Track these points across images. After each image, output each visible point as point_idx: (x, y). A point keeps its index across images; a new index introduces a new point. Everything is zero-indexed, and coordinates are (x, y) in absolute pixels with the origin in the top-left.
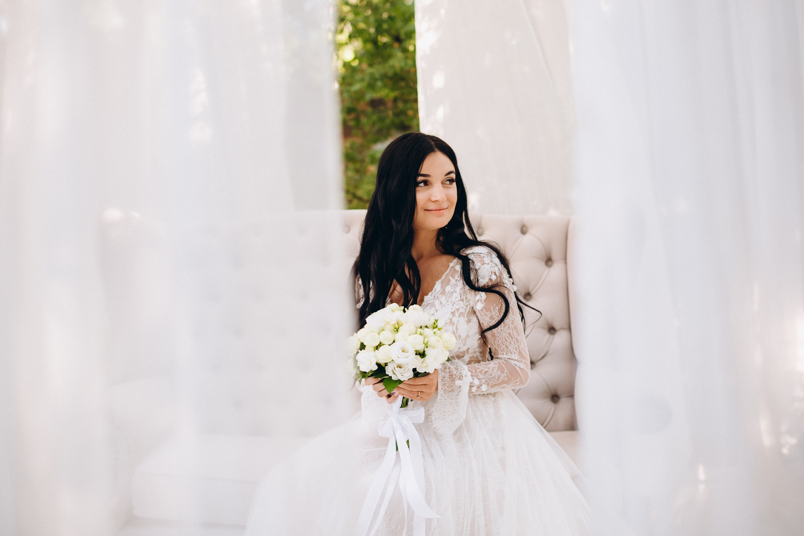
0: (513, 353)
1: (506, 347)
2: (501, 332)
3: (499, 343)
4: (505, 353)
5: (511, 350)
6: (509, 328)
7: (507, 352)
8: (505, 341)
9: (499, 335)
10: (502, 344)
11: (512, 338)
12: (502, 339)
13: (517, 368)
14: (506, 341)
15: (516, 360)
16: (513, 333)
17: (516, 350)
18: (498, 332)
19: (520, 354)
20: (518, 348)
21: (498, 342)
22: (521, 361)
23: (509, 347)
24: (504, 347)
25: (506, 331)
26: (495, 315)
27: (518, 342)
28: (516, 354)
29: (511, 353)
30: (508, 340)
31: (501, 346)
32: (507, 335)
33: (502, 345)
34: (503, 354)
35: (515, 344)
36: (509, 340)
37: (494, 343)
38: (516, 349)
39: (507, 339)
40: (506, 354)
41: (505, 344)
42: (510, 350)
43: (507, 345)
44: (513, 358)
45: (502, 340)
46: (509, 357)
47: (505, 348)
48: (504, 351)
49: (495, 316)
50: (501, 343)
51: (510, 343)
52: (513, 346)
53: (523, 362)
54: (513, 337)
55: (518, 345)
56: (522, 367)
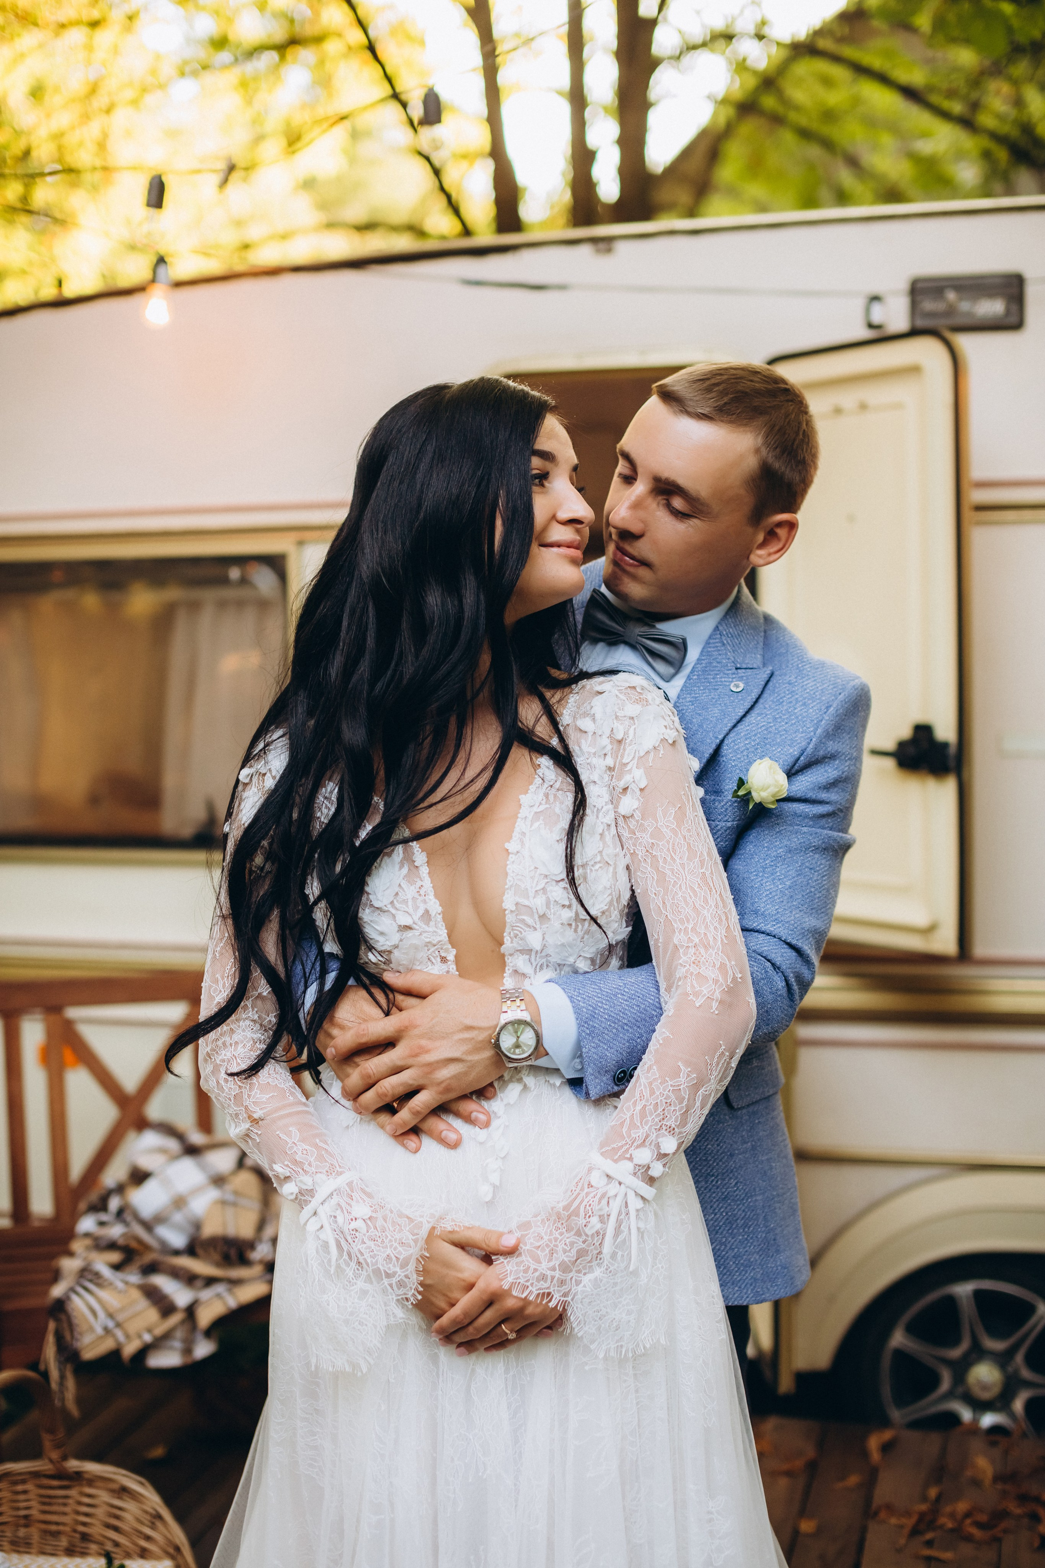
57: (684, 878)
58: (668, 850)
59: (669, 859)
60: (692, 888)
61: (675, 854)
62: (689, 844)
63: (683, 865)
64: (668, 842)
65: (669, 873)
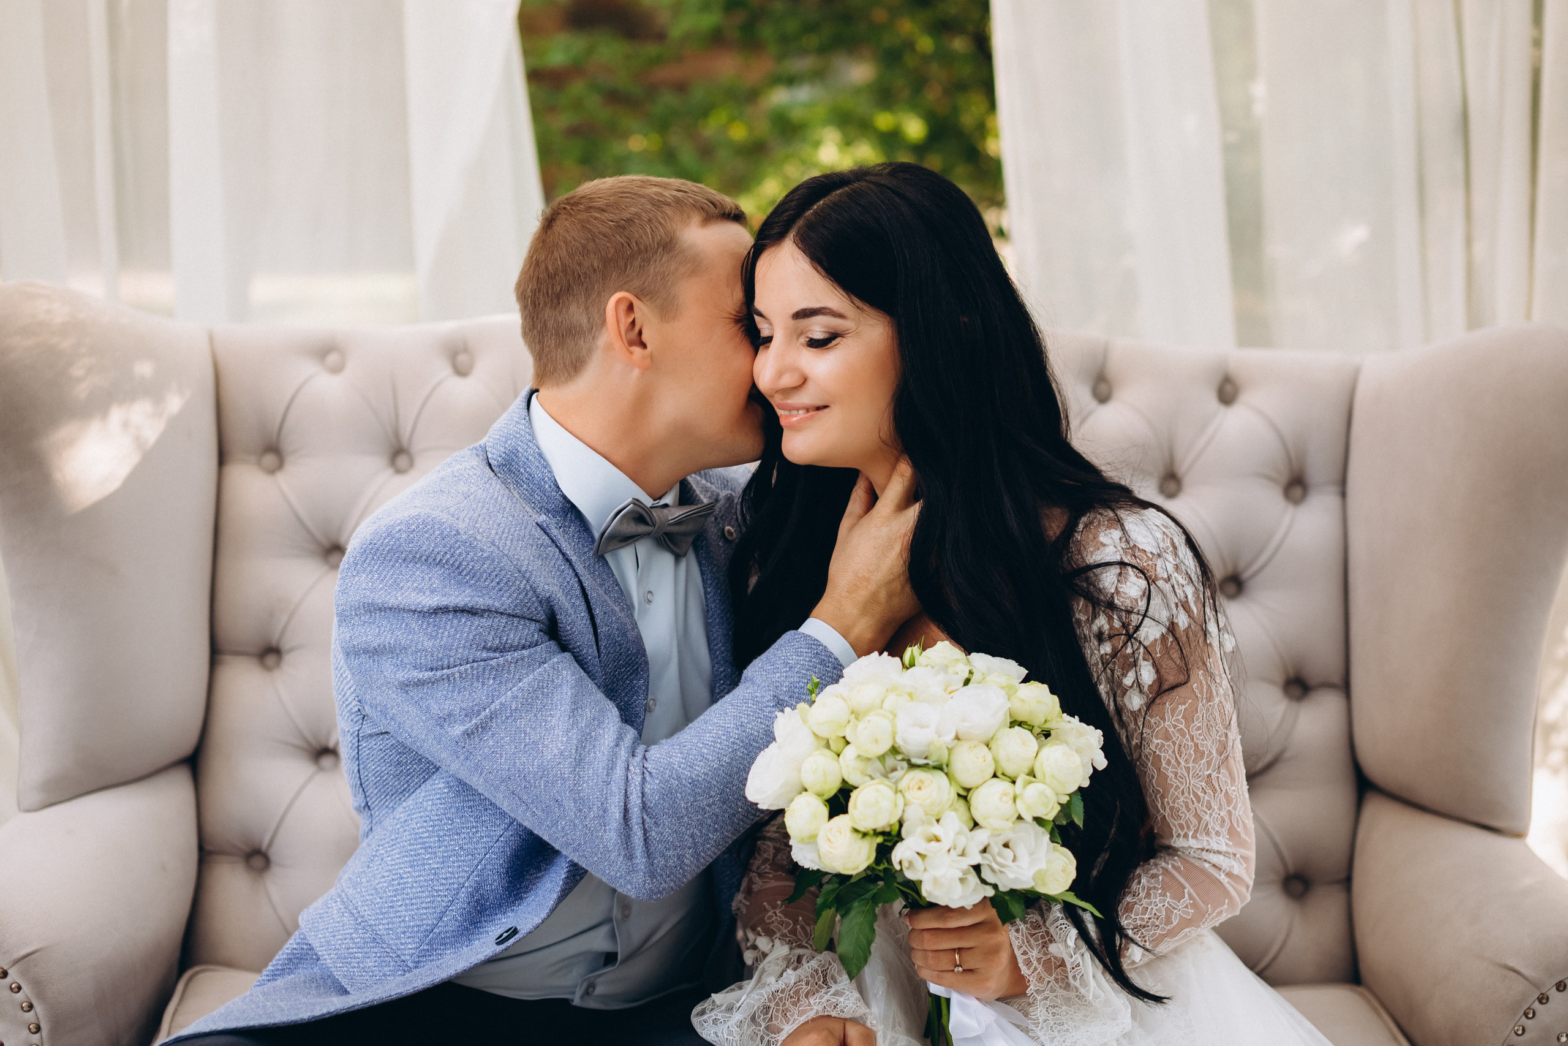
0: (1213, 834)
1: (1197, 816)
2: (1186, 774)
3: (1178, 804)
4: (1190, 834)
5: (1210, 827)
6: (1209, 763)
7: (1196, 831)
8: (1194, 799)
9: (1178, 783)
10: (1184, 809)
11: (1214, 791)
12: (1186, 794)
13: (1222, 877)
14: (1199, 801)
15: (1219, 852)
16: (1218, 778)
17: (1222, 826)
18: (1176, 774)
19: (1232, 833)
20: (1227, 819)
21: (1174, 802)
22: (1235, 855)
23: (1205, 818)
24: (1190, 816)
25: (1200, 771)
26: (1175, 727)
27: (1229, 802)
28: (1221, 838)
29: (1208, 834)
30: (1204, 798)
31: (1183, 813)
32: (1203, 784)
33: (1186, 812)
34: (1186, 836)
35: (1220, 809)
36: (1206, 798)
37: (1163, 803)
38: (1223, 821)
39: (1199, 793)
40: (1194, 837)
41: (1193, 809)
42: (1207, 825)
43: (1201, 814)
44: (1215, 847)
45: (1186, 798)
46: (1205, 845)
47: (1195, 821)
48: (1188, 828)
49: (1172, 729)
50: (1182, 807)
51: (1209, 807)
52: (1216, 814)
53: (1238, 856)
54: (1218, 788)
55: (1229, 812)
56: (1236, 871)
57: (1188, 782)
58: (1174, 752)
59: (1173, 762)
60: (1196, 795)
61: (1181, 756)
62: (1196, 745)
63: (1188, 769)
64: (1174, 743)
65: (1171, 775)
